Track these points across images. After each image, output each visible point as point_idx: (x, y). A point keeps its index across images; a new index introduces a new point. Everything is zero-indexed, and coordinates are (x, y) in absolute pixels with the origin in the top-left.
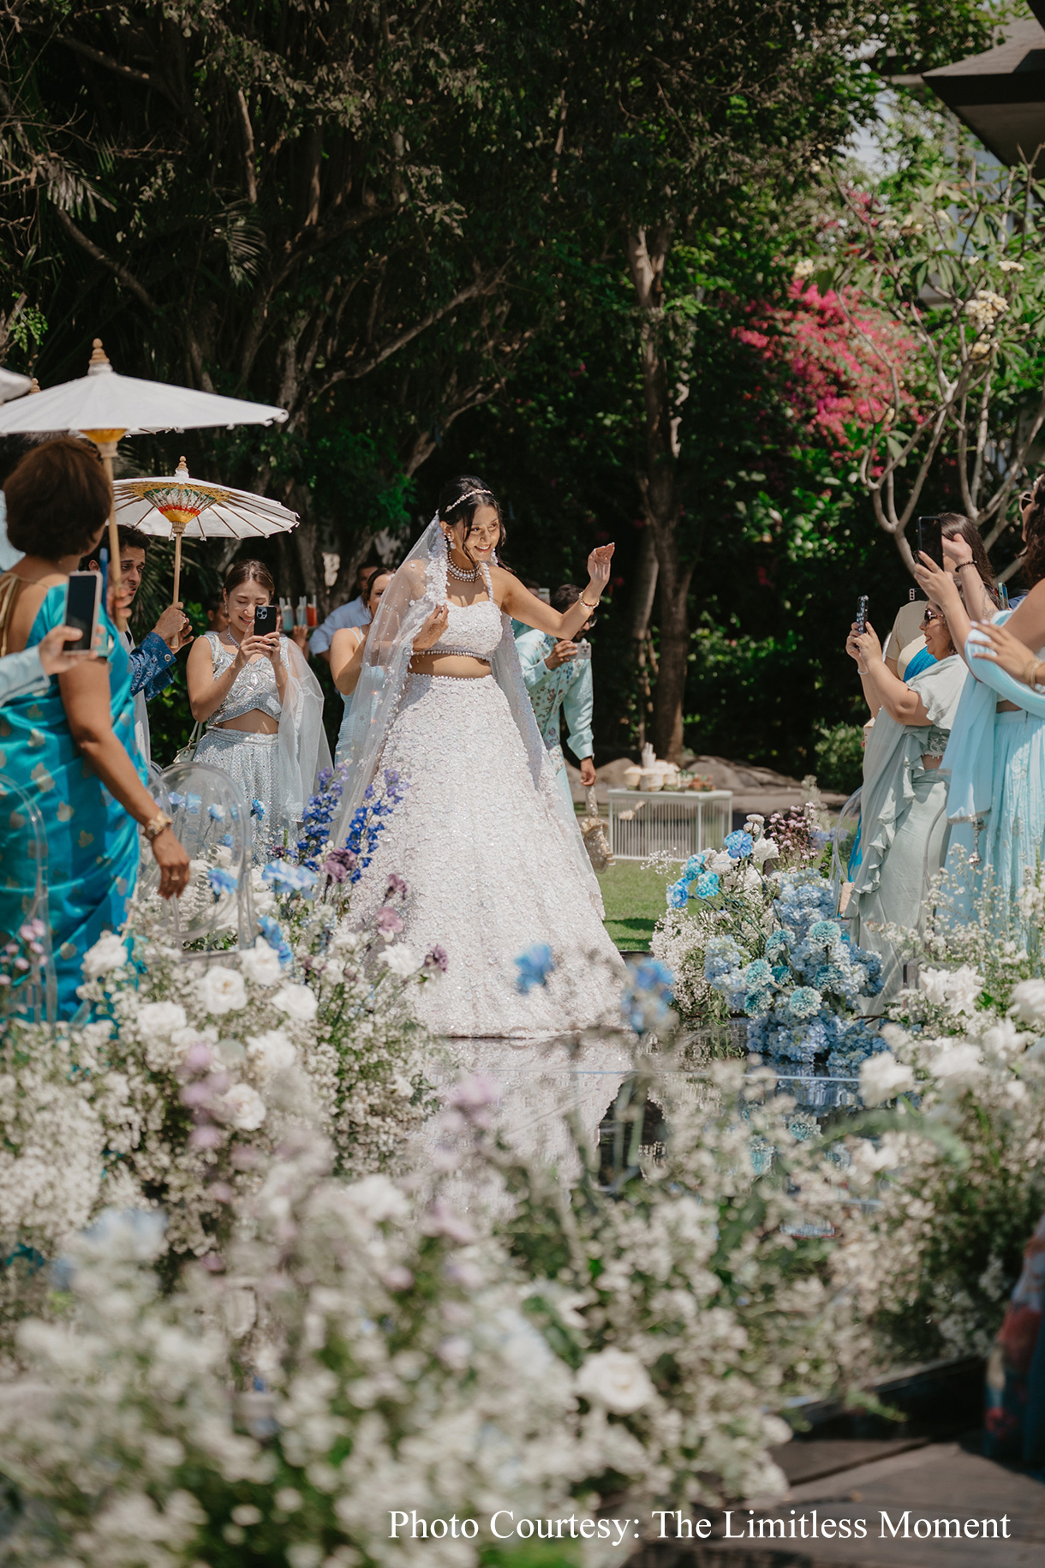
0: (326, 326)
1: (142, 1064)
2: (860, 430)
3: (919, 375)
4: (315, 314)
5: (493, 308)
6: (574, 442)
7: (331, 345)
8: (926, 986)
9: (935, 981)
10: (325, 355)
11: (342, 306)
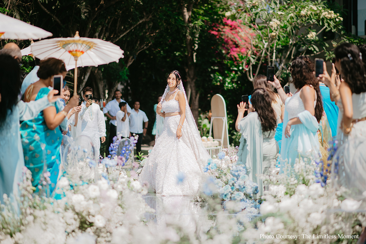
0: (106, 29)
1: (74, 210)
2: (242, 56)
3: (256, 42)
4: (103, 27)
5: (148, 24)
6: (168, 60)
7: (107, 34)
8: (271, 190)
9: (273, 188)
10: (105, 36)
11: (110, 24)
